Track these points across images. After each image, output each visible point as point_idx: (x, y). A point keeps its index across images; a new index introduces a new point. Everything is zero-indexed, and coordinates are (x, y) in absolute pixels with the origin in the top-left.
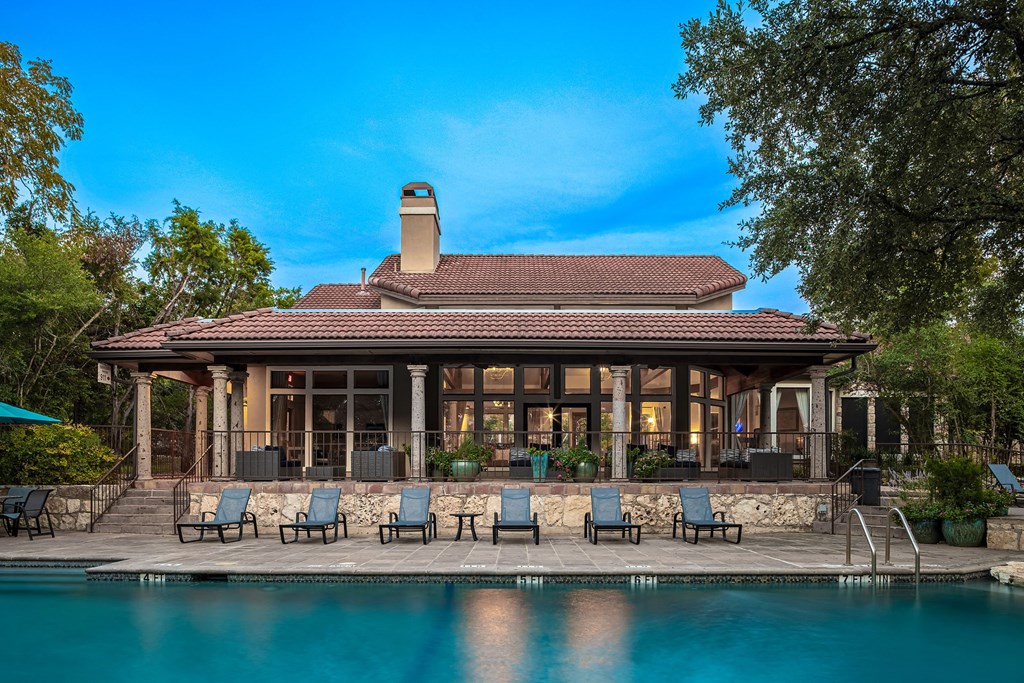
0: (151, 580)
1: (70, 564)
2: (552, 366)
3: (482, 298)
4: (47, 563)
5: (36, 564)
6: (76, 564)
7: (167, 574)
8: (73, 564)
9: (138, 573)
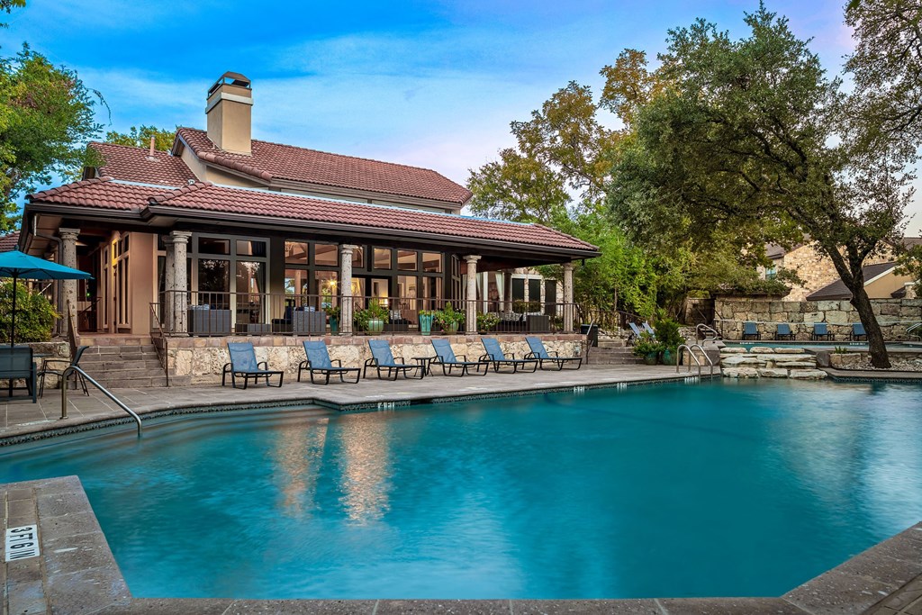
0: (385, 406)
1: (261, 405)
2: (366, 246)
3: (321, 187)
4: (241, 406)
5: (231, 407)
6: (266, 405)
7: (396, 401)
8: (264, 405)
9: (377, 402)
